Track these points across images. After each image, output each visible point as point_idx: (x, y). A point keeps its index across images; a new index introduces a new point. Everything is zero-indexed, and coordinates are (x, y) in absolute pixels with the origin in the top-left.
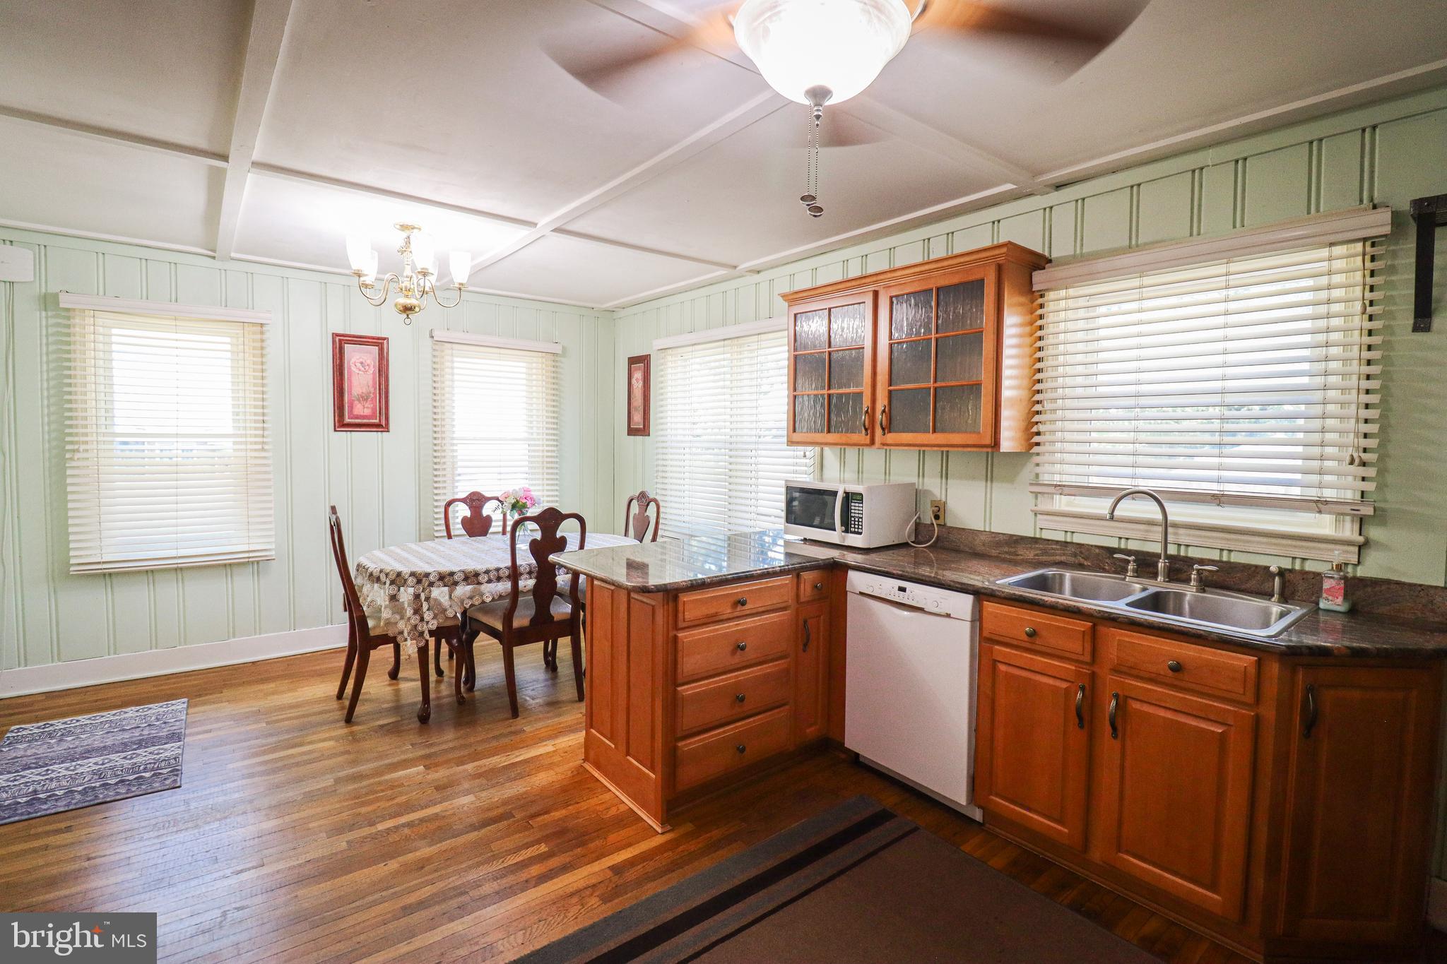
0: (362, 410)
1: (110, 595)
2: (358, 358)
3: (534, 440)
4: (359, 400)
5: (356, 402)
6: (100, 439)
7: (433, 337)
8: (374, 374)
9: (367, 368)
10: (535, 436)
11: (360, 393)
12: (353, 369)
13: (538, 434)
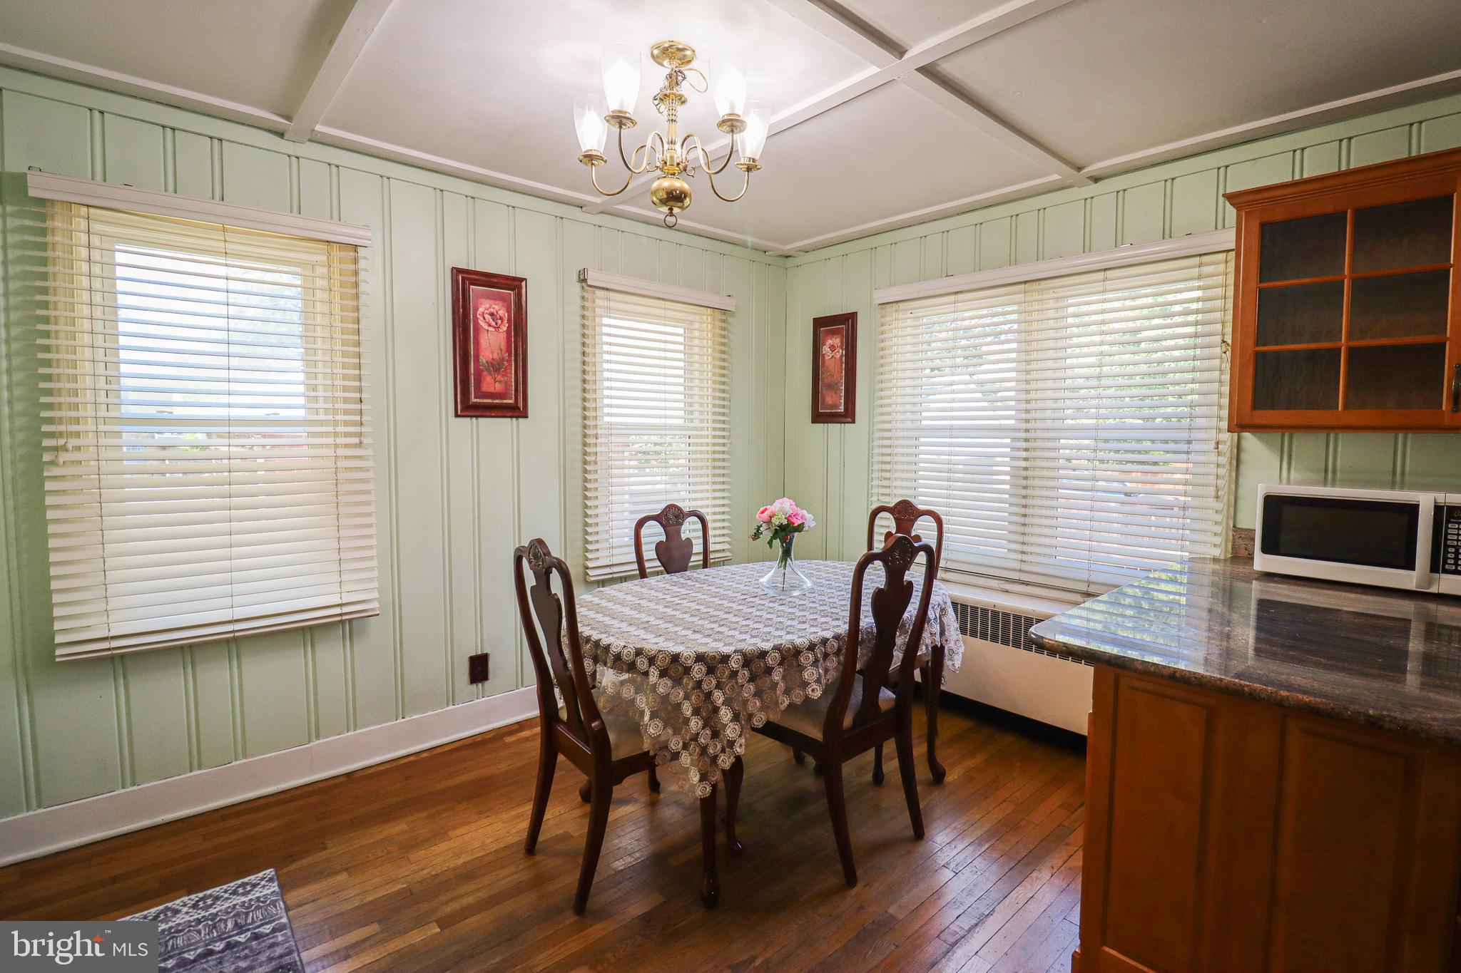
0: (492, 384)
1: (122, 691)
2: (486, 307)
3: (695, 429)
4: (488, 370)
5: (485, 373)
6: (102, 428)
7: (584, 280)
8: (508, 332)
9: (500, 321)
10: (696, 424)
11: (490, 360)
12: (482, 323)
13: (701, 421)
